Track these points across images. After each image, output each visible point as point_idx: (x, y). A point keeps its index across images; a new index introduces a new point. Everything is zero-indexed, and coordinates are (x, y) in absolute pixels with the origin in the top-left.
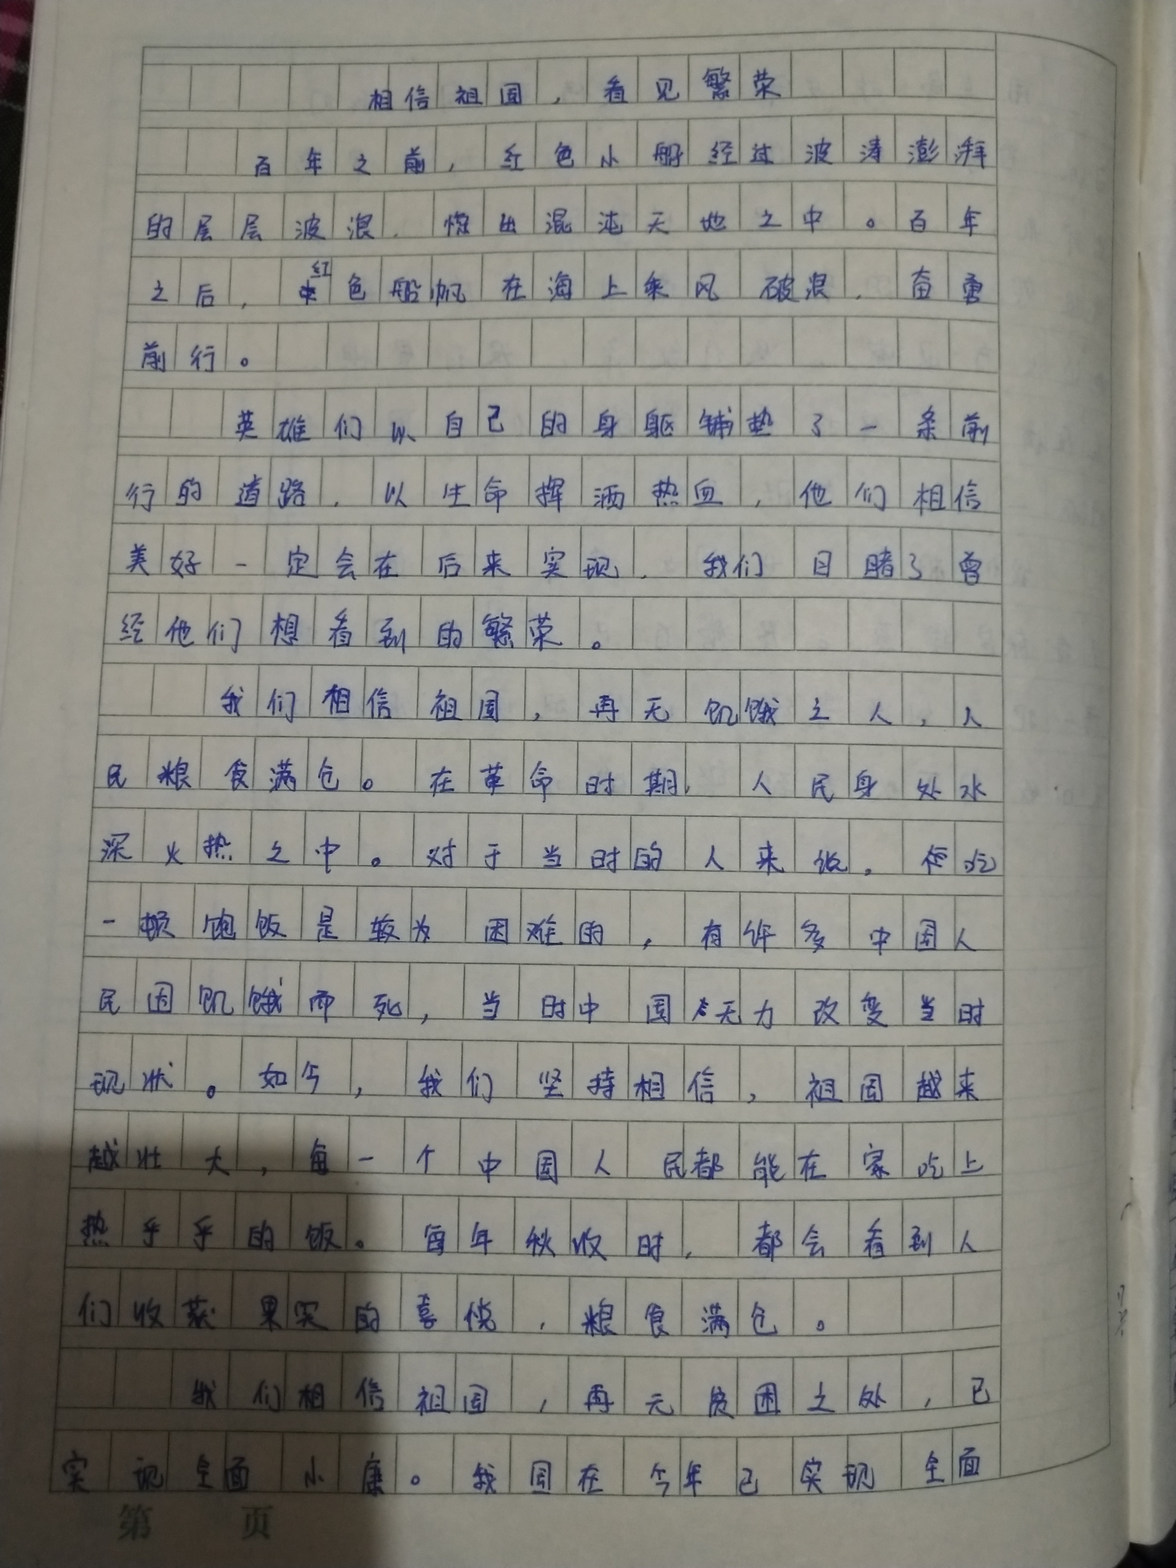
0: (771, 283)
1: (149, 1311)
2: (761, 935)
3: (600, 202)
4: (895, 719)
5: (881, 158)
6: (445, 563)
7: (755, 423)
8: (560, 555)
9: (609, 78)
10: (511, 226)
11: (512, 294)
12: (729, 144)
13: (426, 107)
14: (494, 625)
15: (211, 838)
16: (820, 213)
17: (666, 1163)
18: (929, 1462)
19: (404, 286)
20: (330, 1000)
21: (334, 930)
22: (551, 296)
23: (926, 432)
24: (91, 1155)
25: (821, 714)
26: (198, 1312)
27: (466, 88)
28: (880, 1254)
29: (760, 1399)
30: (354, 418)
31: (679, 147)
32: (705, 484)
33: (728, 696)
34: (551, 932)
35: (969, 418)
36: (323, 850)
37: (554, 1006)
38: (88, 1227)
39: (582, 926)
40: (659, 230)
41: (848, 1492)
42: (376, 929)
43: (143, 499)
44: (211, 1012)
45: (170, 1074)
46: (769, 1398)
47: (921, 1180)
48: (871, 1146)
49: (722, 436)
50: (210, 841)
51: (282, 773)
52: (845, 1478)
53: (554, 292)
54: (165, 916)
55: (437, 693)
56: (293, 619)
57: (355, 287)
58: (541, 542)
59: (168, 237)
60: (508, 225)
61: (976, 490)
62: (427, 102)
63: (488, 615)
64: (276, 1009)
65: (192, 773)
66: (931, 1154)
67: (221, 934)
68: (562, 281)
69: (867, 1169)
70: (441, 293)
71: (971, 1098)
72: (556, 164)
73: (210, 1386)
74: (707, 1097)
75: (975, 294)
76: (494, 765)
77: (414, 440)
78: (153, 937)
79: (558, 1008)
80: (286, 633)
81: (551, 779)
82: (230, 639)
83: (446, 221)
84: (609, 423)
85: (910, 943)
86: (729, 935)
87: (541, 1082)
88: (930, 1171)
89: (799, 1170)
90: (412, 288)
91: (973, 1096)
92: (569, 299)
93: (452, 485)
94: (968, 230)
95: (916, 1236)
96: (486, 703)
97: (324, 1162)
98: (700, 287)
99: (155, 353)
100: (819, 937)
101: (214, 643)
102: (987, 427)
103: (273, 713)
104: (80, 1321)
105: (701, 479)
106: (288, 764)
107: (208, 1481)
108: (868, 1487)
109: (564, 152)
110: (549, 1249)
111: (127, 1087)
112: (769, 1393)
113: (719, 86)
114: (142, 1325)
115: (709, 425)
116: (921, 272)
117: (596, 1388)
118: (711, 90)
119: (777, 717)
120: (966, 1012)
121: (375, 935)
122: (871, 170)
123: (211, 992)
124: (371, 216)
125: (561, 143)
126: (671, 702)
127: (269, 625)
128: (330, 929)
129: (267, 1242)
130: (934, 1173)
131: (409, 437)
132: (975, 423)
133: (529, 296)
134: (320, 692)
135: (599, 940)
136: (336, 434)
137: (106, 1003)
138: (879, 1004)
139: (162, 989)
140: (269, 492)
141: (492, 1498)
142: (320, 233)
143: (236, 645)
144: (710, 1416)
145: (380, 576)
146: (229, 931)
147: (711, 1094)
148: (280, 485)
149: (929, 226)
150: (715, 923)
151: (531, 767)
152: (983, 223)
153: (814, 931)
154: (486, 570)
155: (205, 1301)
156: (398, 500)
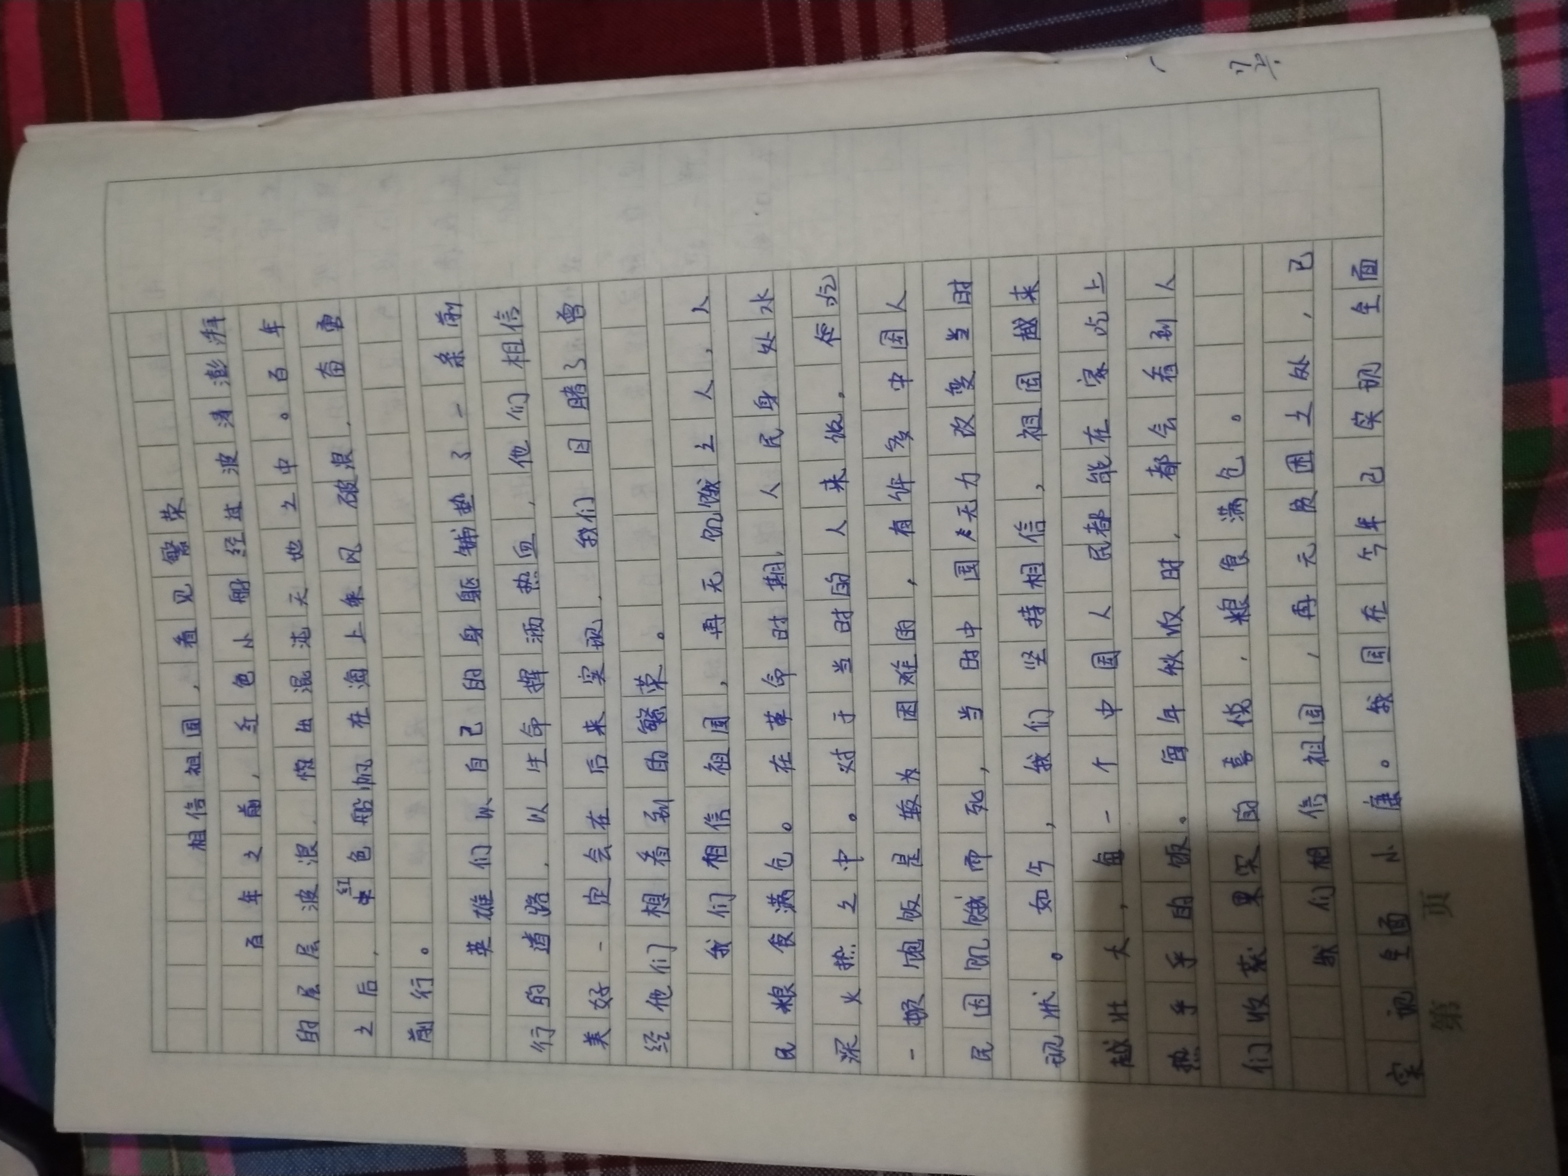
0: (343, 500)
1: (1254, 1008)
2: (900, 486)
3: (283, 647)
4: (708, 377)
5: (228, 410)
6: (595, 768)
7: (462, 508)
8: (585, 670)
9: (175, 645)
10: (306, 722)
11: (365, 720)
12: (227, 540)
13: (203, 801)
14: (647, 724)
15: (837, 964)
16: (280, 460)
17: (1099, 559)
18: (1360, 311)
19: (359, 814)
20: (973, 854)
21: (912, 852)
22: (365, 687)
23: (458, 360)
24: (1119, 1065)
25: (708, 442)
26: (1252, 963)
27: (186, 766)
28: (1174, 368)
29: (1300, 469)
30: (472, 853)
31: (232, 583)
32: (518, 549)
33: (698, 522)
34: (906, 665)
35: (441, 321)
36: (844, 864)
37: (968, 660)
38: (1183, 1066)
39: (899, 639)
40: (305, 597)
41: (1383, 387)
42: (909, 815)
43: (544, 1036)
44: (987, 959)
45: (1044, 995)
46: (1299, 461)
47: (1110, 333)
48: (1079, 380)
49: (476, 536)
50: (840, 965)
51: (779, 903)
52: (1370, 389)
53: (361, 683)
54: (905, 1004)
55: (707, 770)
56: (647, 899)
57: (360, 856)
58: (574, 686)
59: (317, 1024)
60: (306, 726)
61: (503, 311)
62: (200, 800)
63: (639, 729)
64: (983, 901)
65: (782, 982)
66: (1086, 324)
67: (919, 952)
68: (352, 677)
69: (1099, 382)
70: (365, 781)
71: (1036, 289)
72: (252, 686)
73: (1318, 950)
74: (1040, 526)
75: (333, 321)
76: (767, 719)
77: (491, 799)
78: (925, 1013)
79: (970, 656)
80: (659, 904)
81: (777, 670)
82: (663, 953)
83: (303, 779)
84: (471, 633)
85: (901, 354)
86: (901, 513)
87: (1034, 668)
88: (1102, 325)
89: (1101, 444)
90: (360, 806)
91: (1035, 286)
92: (367, 671)
93: (529, 765)
94: (280, 330)
95: (1159, 334)
96: (714, 728)
97: (1112, 853)
98: (351, 560)
99: (418, 1031)
100: (900, 436)
101: (669, 967)
102: (447, 304)
103: (728, 912)
104: (1268, 1072)
105: (513, 552)
106: (772, 898)
107: (1402, 949)
108: (1379, 368)
109: (241, 680)
110: (1177, 656)
111: (1057, 1034)
112: (1295, 461)
113: (177, 551)
114: (1267, 1014)
115: (467, 548)
116: (320, 370)
117: (1296, 610)
118: (182, 558)
119: (713, 480)
120: (961, 297)
121: (915, 816)
122: (238, 417)
123: (970, 959)
124: (298, 845)
125: (234, 683)
126: (705, 570)
127: (652, 919)
128: (911, 856)
129: (1185, 902)
130: (1103, 320)
131: (488, 804)
132: (445, 314)
133: (365, 705)
134: (710, 872)
135: (910, 624)
136: (486, 867)
137: (984, 1055)
138: (955, 380)
139: (970, 1004)
140: (537, 923)
141: (1396, 697)
142: (312, 888)
143: (670, 947)
144: (1315, 511)
145: (608, 824)
146: (917, 945)
147: (1037, 523)
148: (531, 915)
149: (281, 365)
150: (892, 526)
151: (767, 688)
152: (272, 316)
153: (895, 440)
154: (600, 733)
155: (1241, 957)
156: (542, 811)
